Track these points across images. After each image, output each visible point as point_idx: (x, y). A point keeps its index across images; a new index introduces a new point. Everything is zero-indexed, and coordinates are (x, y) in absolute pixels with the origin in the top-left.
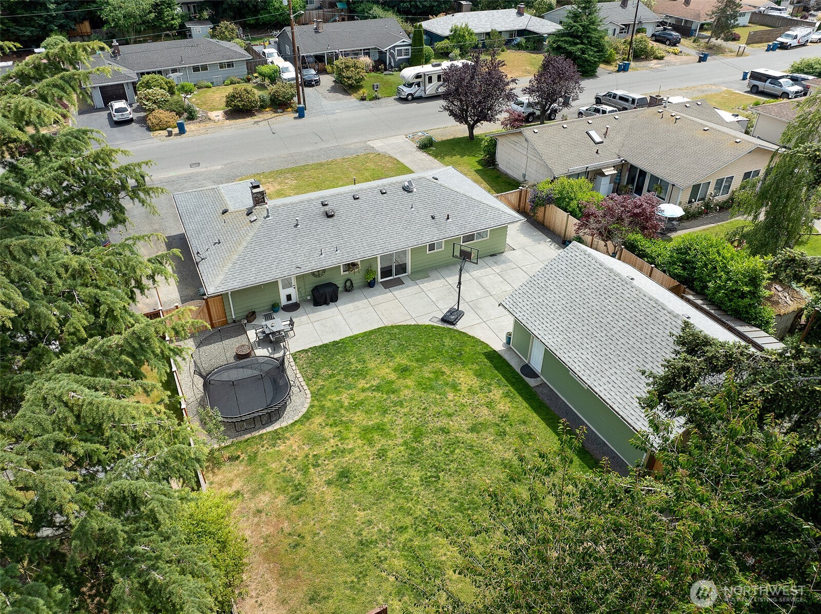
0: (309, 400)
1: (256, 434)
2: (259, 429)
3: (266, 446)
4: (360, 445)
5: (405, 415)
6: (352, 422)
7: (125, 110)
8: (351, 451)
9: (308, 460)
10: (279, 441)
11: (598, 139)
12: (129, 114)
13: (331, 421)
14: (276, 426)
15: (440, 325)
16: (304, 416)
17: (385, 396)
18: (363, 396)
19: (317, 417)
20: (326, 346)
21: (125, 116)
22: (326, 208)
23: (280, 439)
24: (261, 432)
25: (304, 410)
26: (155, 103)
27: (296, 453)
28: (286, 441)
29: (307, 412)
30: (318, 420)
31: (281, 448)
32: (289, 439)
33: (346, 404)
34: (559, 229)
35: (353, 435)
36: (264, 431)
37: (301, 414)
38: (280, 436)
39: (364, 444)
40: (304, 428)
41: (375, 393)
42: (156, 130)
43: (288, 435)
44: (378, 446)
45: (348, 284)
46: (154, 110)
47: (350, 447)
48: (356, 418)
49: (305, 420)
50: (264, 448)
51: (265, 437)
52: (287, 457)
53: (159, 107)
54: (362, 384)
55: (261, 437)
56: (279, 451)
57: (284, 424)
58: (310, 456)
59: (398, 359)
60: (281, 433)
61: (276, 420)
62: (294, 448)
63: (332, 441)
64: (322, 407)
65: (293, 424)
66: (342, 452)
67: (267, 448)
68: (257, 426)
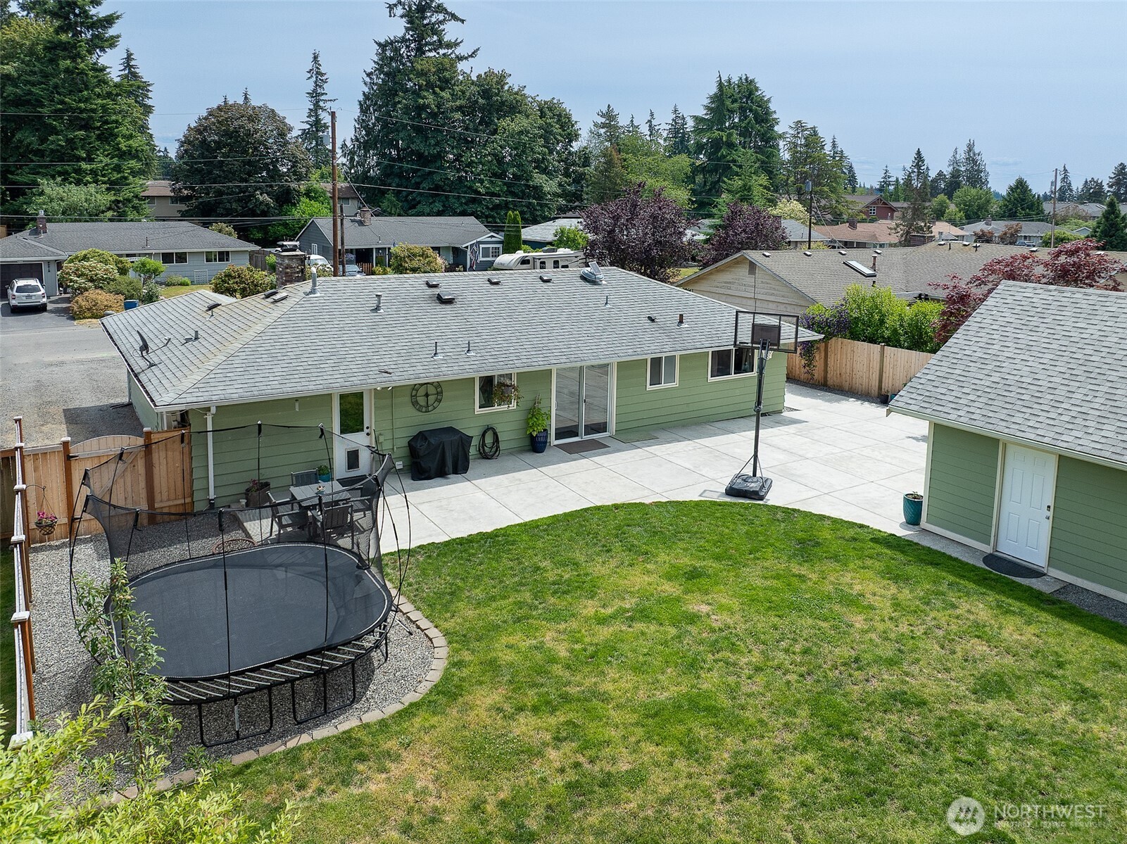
0: (442, 652)
1: (278, 748)
2: (283, 735)
3: (315, 783)
4: (661, 758)
5: (758, 669)
6: (605, 697)
7: (36, 289)
8: (636, 779)
9: (483, 822)
10: (361, 767)
11: (868, 271)
12: (40, 297)
13: (531, 697)
14: (346, 723)
15: (728, 499)
16: (437, 689)
17: (673, 631)
18: (604, 633)
19: (480, 691)
20: (461, 541)
21: (33, 299)
22: (436, 291)
23: (362, 758)
24: (292, 744)
25: (434, 676)
26: (92, 280)
27: (432, 801)
28: (388, 764)
29: (446, 678)
30: (485, 699)
31: (372, 787)
32: (397, 758)
33: (563, 653)
34: (865, 381)
35: (621, 732)
36: (305, 739)
37: (424, 688)
38: (366, 750)
39: (673, 755)
40: (446, 723)
41: (639, 626)
42: (84, 318)
43: (392, 744)
44: (723, 758)
45: (489, 439)
46: (86, 290)
47: (624, 767)
48: (608, 687)
49: (442, 700)
50: (309, 793)
51: (307, 755)
52: (399, 815)
53: (96, 287)
54: (589, 608)
55: (293, 757)
56: (362, 799)
57: (372, 716)
58: (490, 808)
59: (662, 557)
60: (369, 739)
61: (344, 708)
62: (419, 785)
63: (553, 754)
64: (492, 666)
65: (408, 713)
66: (603, 784)
67: (320, 791)
68: (278, 728)
